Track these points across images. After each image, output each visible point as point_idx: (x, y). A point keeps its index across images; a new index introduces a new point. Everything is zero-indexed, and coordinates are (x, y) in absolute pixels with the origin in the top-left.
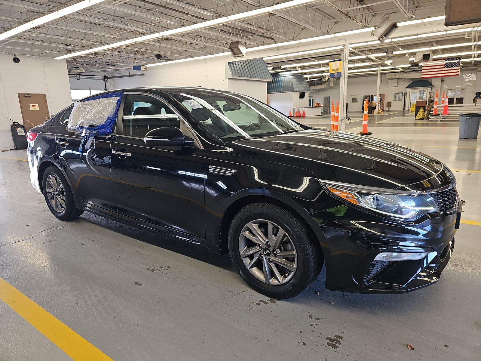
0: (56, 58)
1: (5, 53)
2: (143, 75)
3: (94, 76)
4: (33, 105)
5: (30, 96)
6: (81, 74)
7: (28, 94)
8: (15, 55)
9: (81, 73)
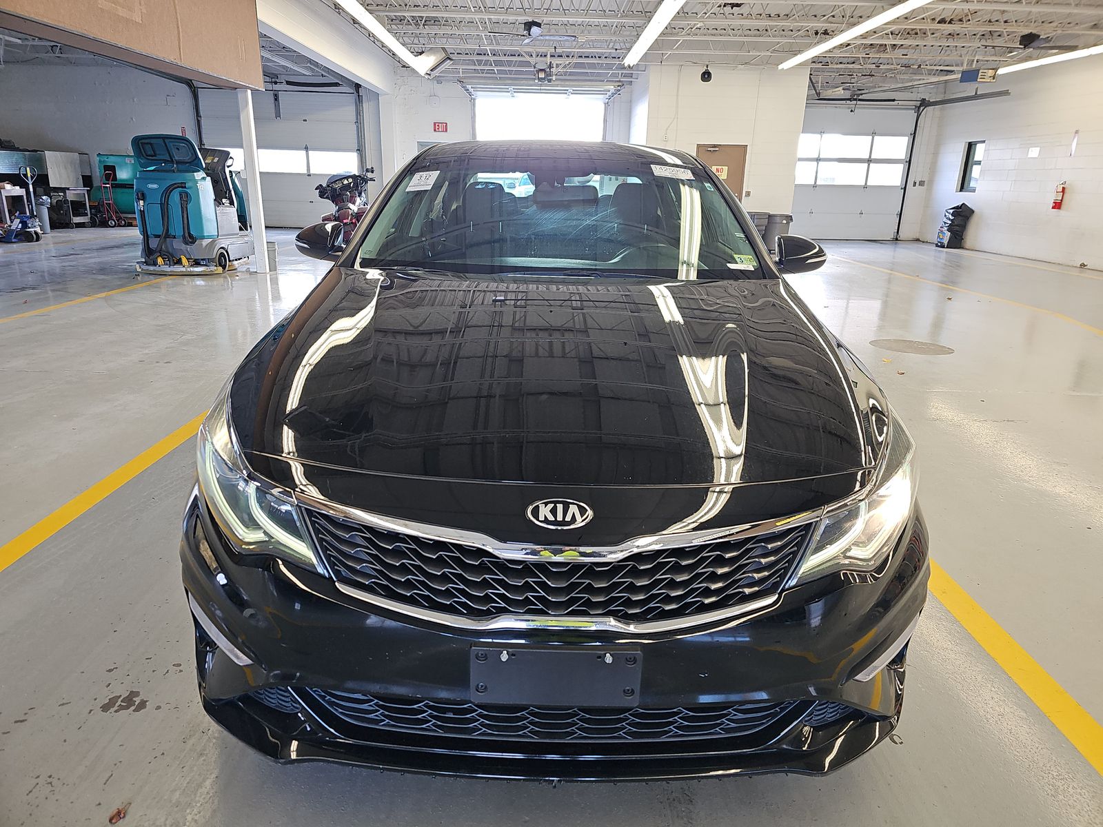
0: (780, 67)
1: (691, 64)
2: (1006, 93)
3: (894, 100)
4: (718, 167)
5: (717, 149)
6: (860, 97)
7: (715, 146)
8: (707, 67)
9: (862, 94)
